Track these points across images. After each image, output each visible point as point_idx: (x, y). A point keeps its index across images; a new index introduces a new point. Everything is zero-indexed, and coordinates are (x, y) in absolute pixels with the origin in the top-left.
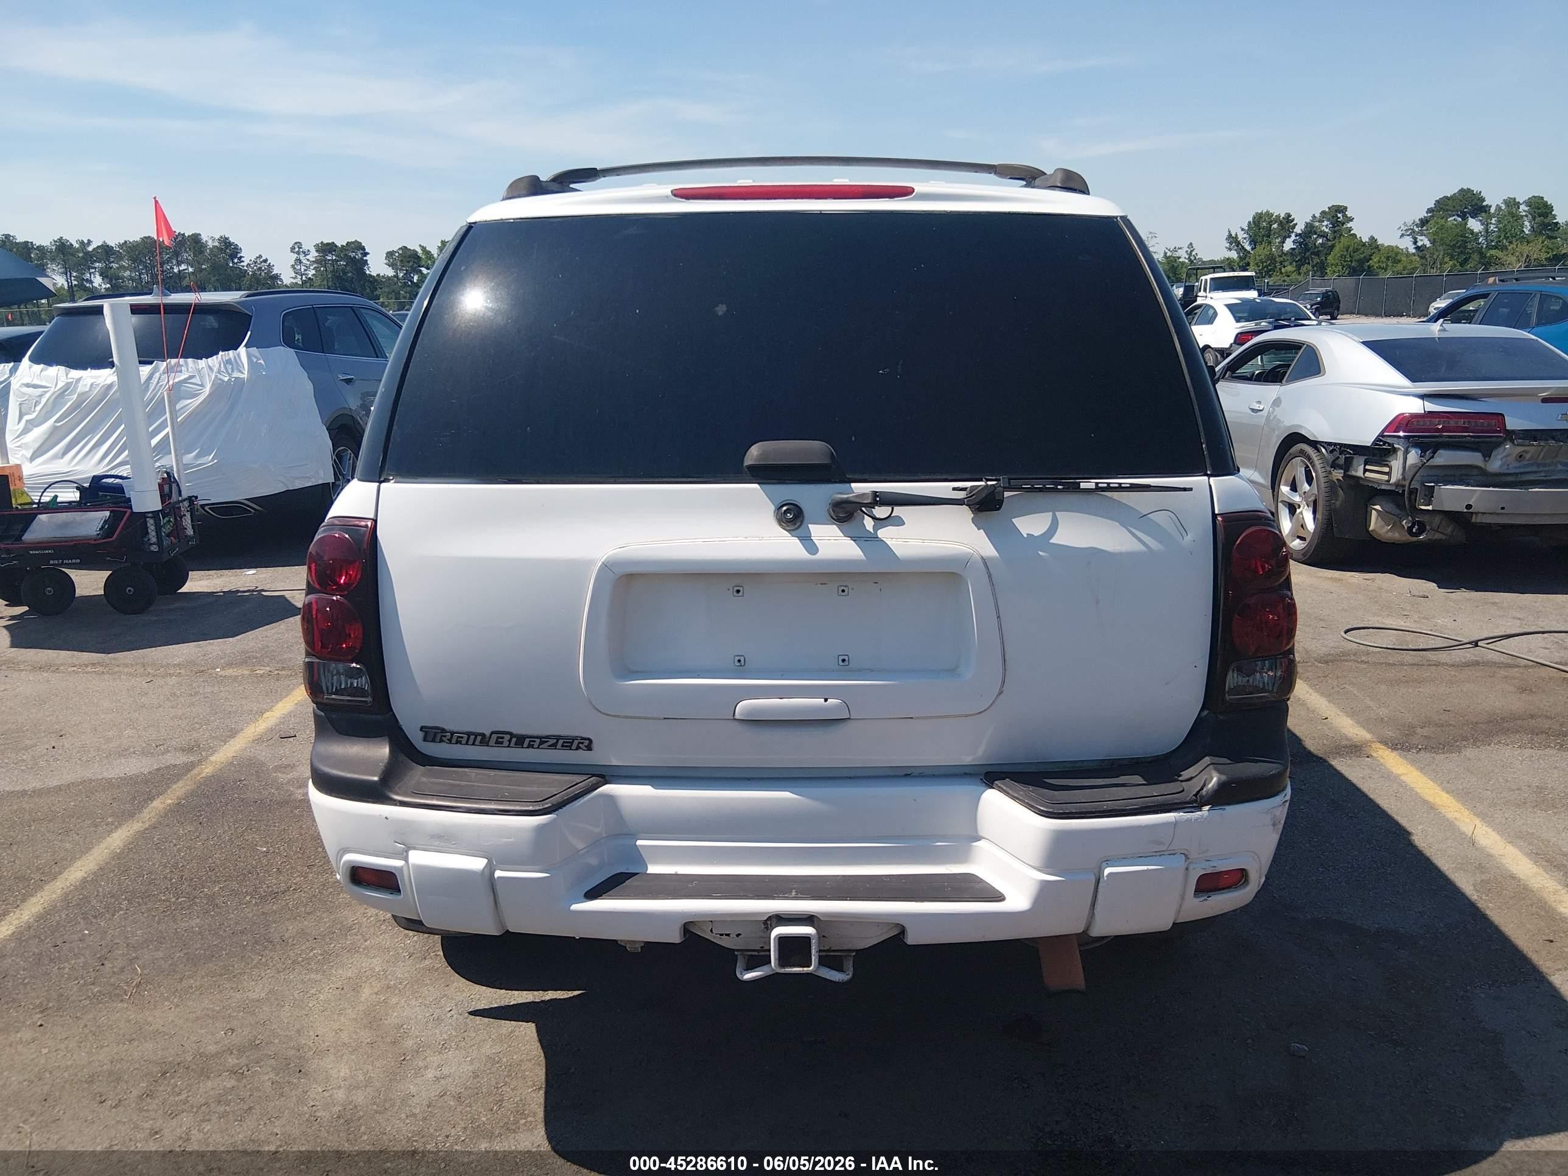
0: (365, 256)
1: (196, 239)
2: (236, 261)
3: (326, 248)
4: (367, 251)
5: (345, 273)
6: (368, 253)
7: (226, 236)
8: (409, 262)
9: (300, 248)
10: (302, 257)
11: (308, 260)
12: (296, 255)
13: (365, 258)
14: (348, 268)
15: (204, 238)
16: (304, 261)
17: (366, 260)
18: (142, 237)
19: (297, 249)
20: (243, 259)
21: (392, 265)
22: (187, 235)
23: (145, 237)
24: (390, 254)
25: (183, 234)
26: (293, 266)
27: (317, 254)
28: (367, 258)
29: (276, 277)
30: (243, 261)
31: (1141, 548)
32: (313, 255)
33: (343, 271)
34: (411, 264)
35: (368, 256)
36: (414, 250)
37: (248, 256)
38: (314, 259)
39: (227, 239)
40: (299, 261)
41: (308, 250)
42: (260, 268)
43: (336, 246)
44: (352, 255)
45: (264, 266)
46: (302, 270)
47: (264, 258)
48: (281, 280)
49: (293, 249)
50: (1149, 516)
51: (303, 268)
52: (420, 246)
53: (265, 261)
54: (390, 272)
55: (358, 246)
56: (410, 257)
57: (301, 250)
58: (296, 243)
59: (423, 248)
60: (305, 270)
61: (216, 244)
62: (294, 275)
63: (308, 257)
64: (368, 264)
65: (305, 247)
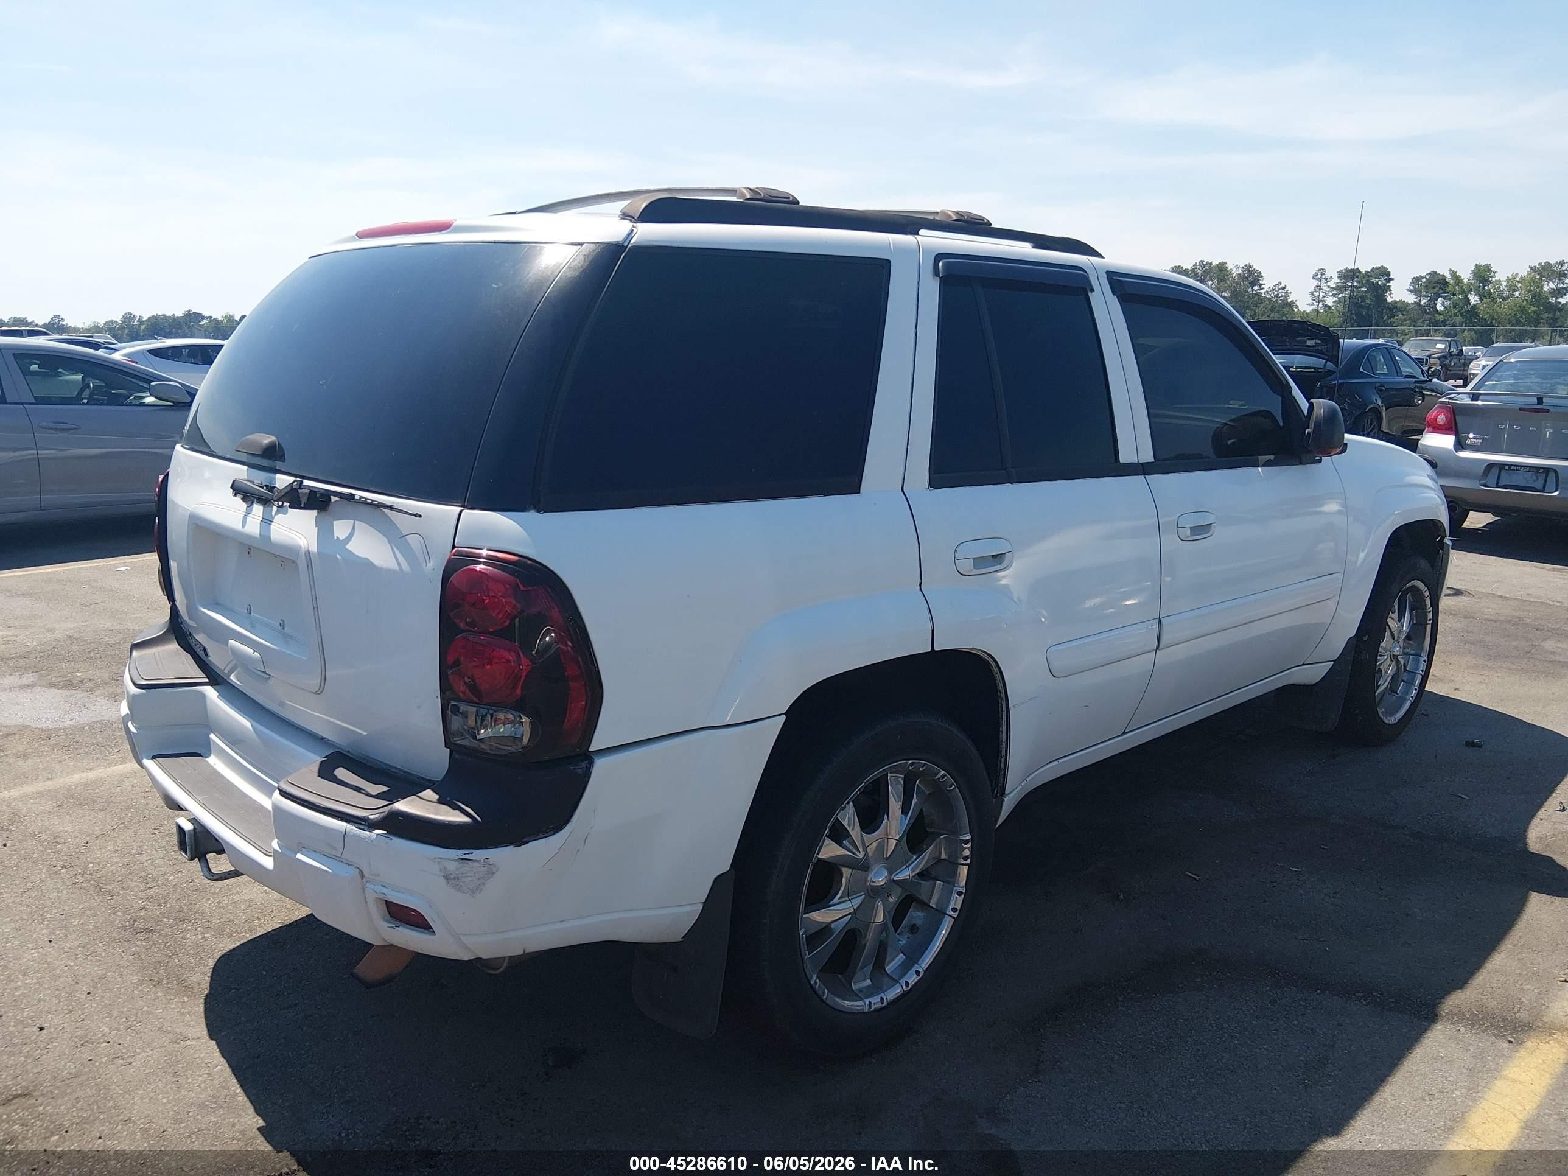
0: (1389, 282)
1: (1222, 268)
2: (1256, 288)
3: (1351, 275)
4: (1391, 276)
5: (1363, 300)
6: (1392, 279)
7: (1251, 265)
8: (1434, 288)
9: (1322, 274)
10: (1323, 284)
11: (1329, 287)
12: (1317, 282)
13: (1388, 284)
14: (1368, 295)
15: (1230, 266)
16: (1324, 288)
17: (1389, 286)
18: (1172, 266)
19: (1319, 276)
20: (1263, 286)
21: (1416, 292)
22: (1214, 264)
23: (1175, 267)
24: (1416, 280)
25: (1211, 264)
26: (1312, 294)
27: (1339, 281)
28: (1391, 283)
29: (1291, 305)
30: (1263, 289)
31: (396, 567)
32: (1335, 282)
33: (1363, 299)
34: (1435, 290)
35: (1392, 282)
36: (1443, 275)
37: (1268, 283)
38: (1334, 286)
39: (1251, 267)
40: (1319, 288)
41: (1331, 277)
42: (1277, 296)
43: (1360, 272)
44: (1375, 280)
45: (1282, 293)
46: (1321, 296)
47: (1283, 285)
48: (1297, 307)
49: (1315, 277)
50: (407, 537)
51: (1322, 294)
52: (1450, 270)
53: (1283, 288)
54: (1411, 299)
55: (1384, 273)
56: (1436, 282)
57: (1324, 277)
58: (1320, 270)
59: (1453, 273)
60: (1324, 297)
61: (1240, 272)
62: (1311, 302)
63: (1329, 284)
64: (1390, 290)
65: (1328, 274)
